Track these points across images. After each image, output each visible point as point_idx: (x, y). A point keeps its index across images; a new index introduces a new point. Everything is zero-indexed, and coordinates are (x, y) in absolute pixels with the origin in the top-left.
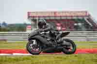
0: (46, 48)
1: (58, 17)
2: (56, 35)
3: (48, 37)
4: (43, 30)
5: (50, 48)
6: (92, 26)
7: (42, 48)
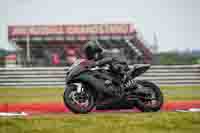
0: (103, 100)
1: (71, 36)
2: (123, 72)
3: (108, 77)
4: (97, 63)
5: (111, 100)
6: (140, 54)
7: (95, 100)
